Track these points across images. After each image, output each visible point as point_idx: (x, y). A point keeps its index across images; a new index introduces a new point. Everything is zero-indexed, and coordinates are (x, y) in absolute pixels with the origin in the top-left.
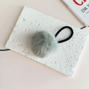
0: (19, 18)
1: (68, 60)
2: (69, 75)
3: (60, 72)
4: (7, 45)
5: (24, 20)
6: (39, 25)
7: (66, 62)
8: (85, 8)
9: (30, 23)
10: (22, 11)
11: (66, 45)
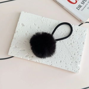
0: (18, 24)
1: (72, 57)
2: (76, 72)
3: (67, 70)
4: (10, 52)
5: (23, 25)
6: (39, 27)
7: (71, 59)
8: (80, 6)
9: (29, 27)
10: (20, 17)
11: (68, 43)
